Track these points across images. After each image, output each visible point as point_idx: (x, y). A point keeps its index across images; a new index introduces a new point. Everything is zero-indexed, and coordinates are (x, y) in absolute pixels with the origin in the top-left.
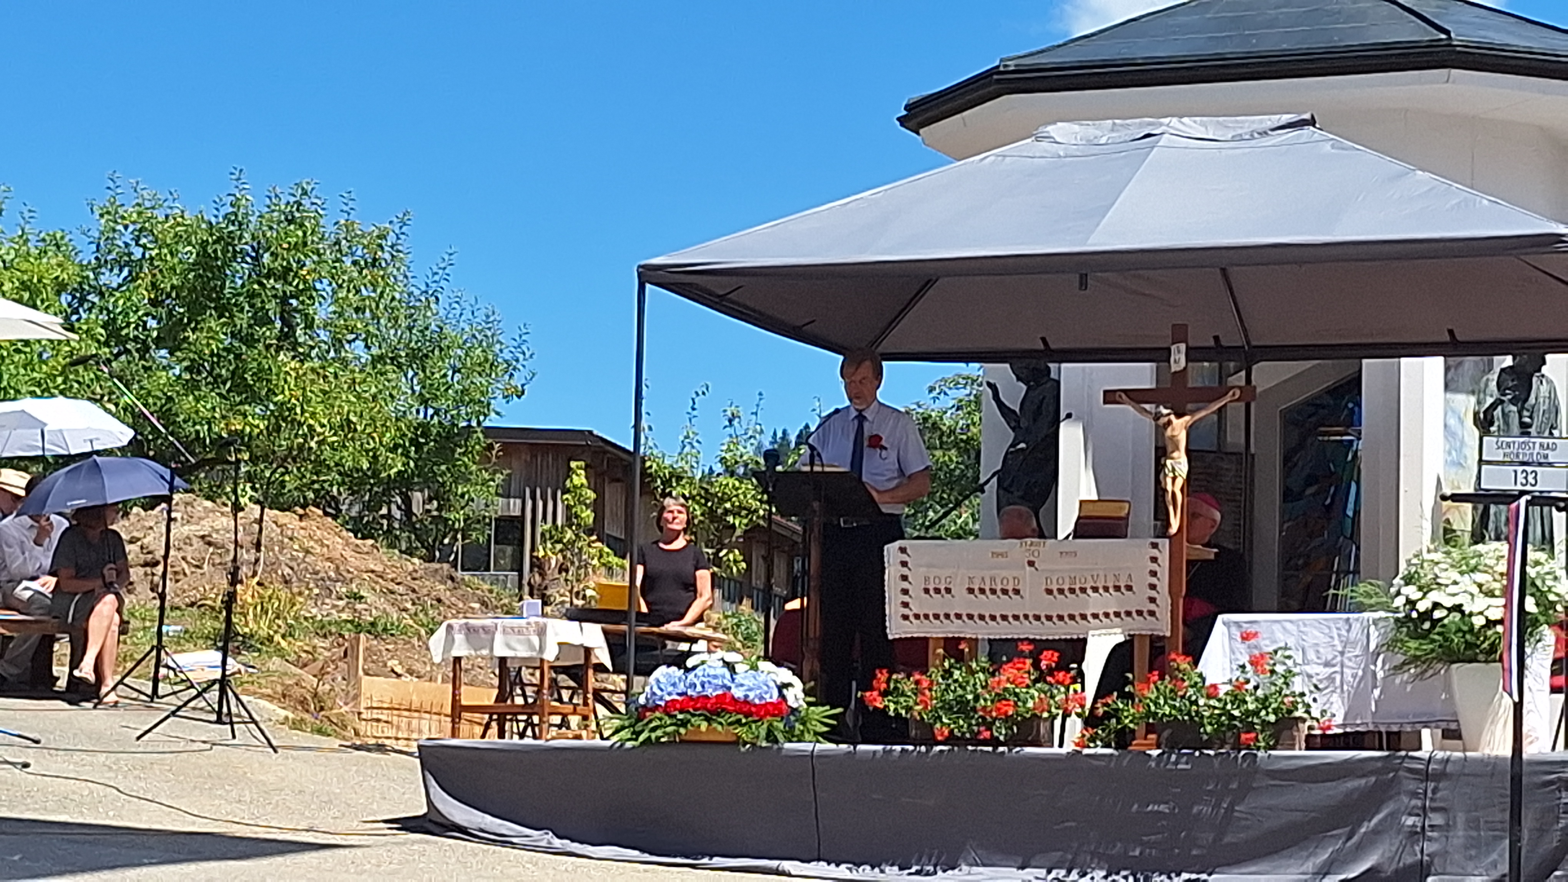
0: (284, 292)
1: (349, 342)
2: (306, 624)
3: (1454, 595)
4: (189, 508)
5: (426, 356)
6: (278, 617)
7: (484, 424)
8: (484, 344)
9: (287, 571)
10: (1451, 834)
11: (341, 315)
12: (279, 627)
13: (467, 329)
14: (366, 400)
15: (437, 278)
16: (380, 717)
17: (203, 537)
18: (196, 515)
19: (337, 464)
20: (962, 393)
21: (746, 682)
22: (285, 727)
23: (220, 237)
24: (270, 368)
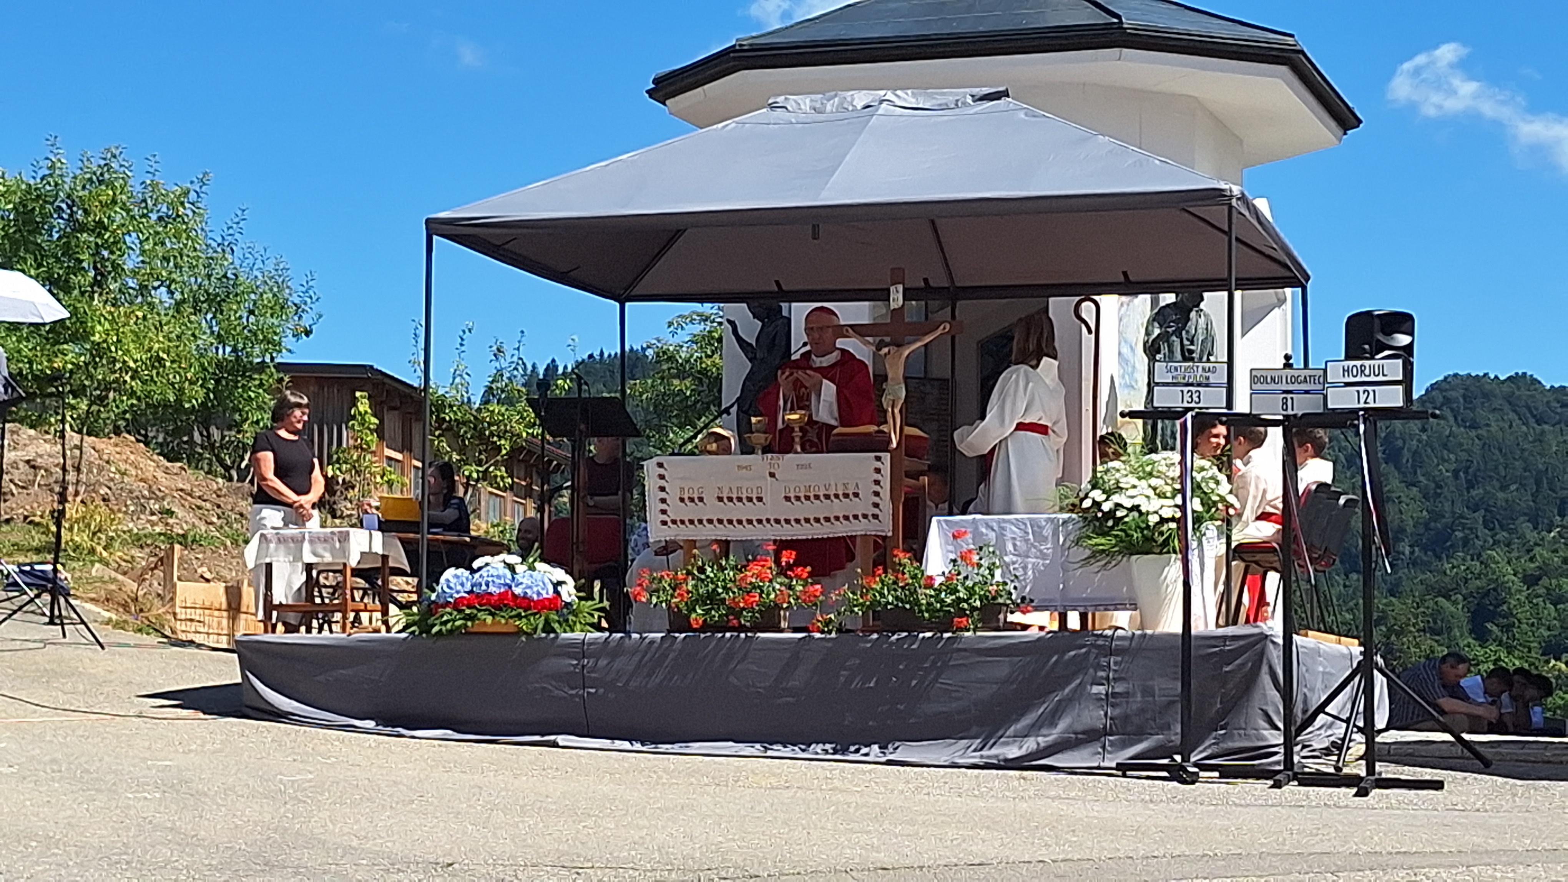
0: (97, 244)
1: (155, 288)
2: (125, 536)
3: (1133, 497)
4: (15, 437)
5: (224, 300)
6: (100, 531)
7: (277, 360)
8: (276, 289)
9: (106, 490)
10: (1131, 700)
11: (149, 263)
12: (99, 538)
13: (259, 276)
14: (171, 340)
15: (231, 231)
16: (193, 617)
17: (28, 462)
18: (21, 443)
19: (147, 397)
20: (698, 328)
21: (524, 581)
22: (110, 627)
23: (38, 196)
24: (85, 312)
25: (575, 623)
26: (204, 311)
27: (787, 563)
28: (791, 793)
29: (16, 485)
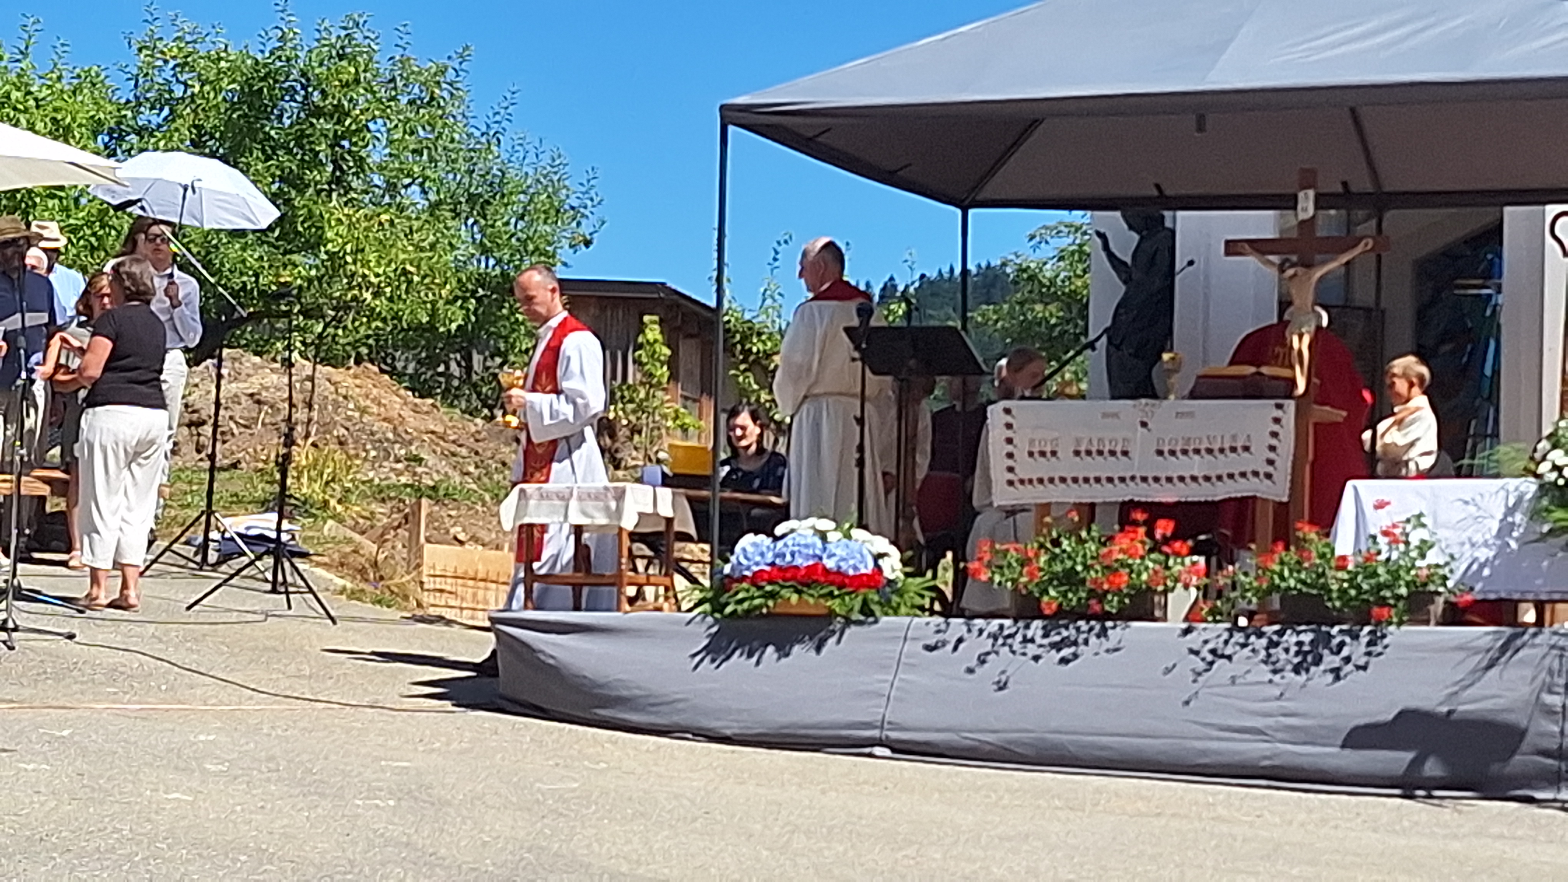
0: (336, 131)
1: (406, 187)
2: (364, 488)
5: (488, 203)
6: (333, 480)
8: (550, 190)
9: (343, 431)
11: (397, 157)
12: (333, 490)
13: (531, 173)
14: (422, 250)
15: (498, 118)
16: (443, 587)
17: (252, 395)
18: (244, 372)
19: (393, 319)
20: (1065, 242)
21: (838, 552)
22: (344, 597)
23: (267, 74)
24: (321, 215)
25: (899, 604)
26: (464, 215)
27: (1164, 536)
28: (1163, 821)
29: (236, 423)
